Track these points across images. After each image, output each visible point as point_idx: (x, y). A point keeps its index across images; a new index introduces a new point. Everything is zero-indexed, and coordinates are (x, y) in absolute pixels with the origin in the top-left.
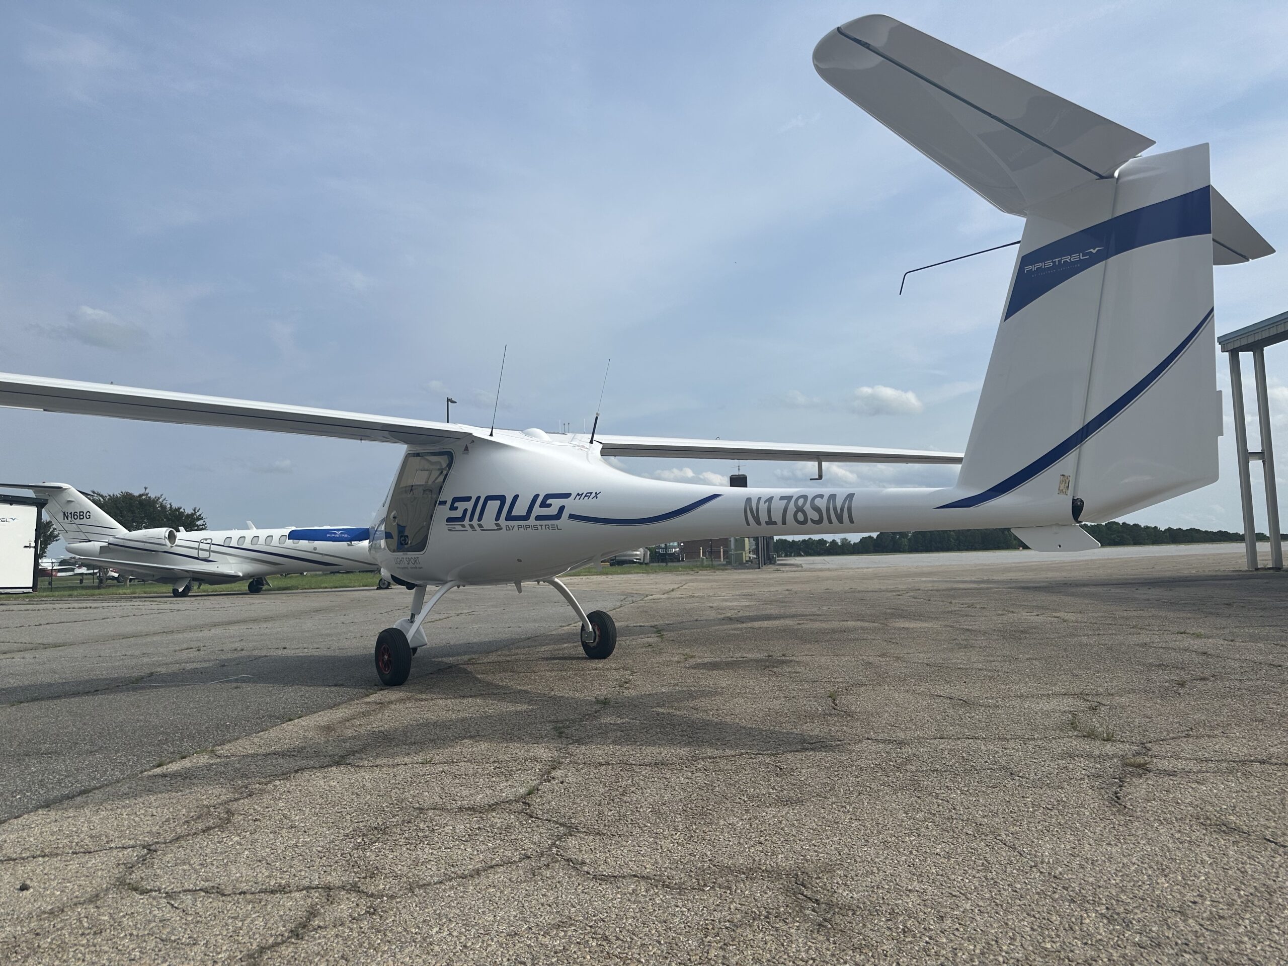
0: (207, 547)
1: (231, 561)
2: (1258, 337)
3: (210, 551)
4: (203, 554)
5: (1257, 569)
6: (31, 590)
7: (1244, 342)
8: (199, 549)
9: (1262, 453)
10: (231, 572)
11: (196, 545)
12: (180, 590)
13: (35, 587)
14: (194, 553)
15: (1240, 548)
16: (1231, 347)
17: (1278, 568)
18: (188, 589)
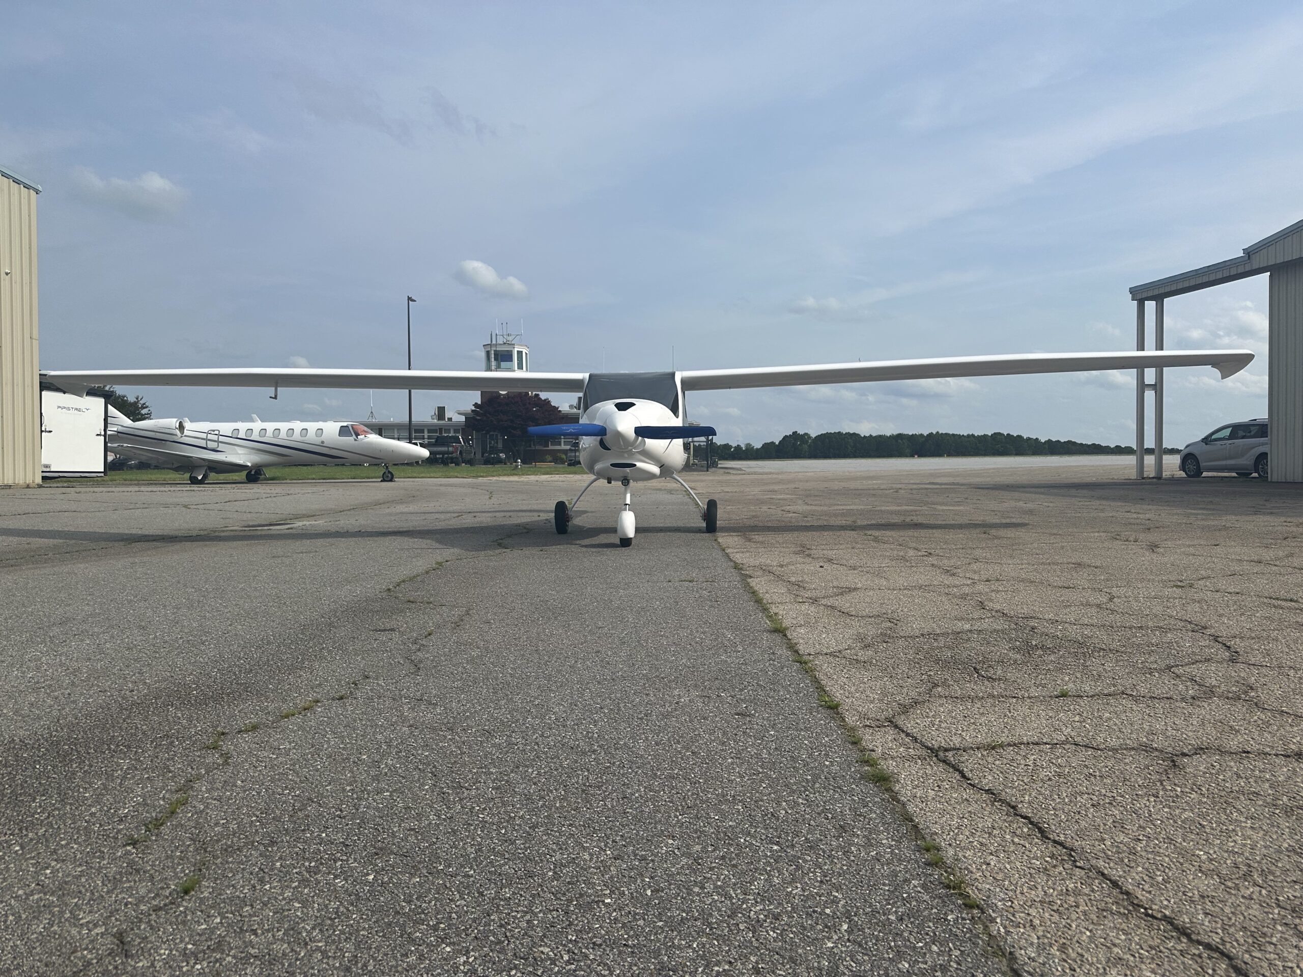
0: (215, 438)
1: (240, 452)
2: (1162, 291)
3: (218, 442)
4: (211, 445)
5: (1143, 478)
6: (102, 474)
7: (1150, 294)
8: (207, 440)
9: (1155, 385)
10: (240, 461)
11: (204, 436)
12: (200, 478)
13: (105, 472)
14: (203, 443)
15: (1131, 460)
16: (1139, 297)
17: (1159, 477)
18: (205, 477)
